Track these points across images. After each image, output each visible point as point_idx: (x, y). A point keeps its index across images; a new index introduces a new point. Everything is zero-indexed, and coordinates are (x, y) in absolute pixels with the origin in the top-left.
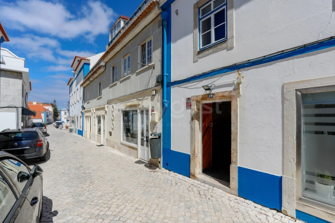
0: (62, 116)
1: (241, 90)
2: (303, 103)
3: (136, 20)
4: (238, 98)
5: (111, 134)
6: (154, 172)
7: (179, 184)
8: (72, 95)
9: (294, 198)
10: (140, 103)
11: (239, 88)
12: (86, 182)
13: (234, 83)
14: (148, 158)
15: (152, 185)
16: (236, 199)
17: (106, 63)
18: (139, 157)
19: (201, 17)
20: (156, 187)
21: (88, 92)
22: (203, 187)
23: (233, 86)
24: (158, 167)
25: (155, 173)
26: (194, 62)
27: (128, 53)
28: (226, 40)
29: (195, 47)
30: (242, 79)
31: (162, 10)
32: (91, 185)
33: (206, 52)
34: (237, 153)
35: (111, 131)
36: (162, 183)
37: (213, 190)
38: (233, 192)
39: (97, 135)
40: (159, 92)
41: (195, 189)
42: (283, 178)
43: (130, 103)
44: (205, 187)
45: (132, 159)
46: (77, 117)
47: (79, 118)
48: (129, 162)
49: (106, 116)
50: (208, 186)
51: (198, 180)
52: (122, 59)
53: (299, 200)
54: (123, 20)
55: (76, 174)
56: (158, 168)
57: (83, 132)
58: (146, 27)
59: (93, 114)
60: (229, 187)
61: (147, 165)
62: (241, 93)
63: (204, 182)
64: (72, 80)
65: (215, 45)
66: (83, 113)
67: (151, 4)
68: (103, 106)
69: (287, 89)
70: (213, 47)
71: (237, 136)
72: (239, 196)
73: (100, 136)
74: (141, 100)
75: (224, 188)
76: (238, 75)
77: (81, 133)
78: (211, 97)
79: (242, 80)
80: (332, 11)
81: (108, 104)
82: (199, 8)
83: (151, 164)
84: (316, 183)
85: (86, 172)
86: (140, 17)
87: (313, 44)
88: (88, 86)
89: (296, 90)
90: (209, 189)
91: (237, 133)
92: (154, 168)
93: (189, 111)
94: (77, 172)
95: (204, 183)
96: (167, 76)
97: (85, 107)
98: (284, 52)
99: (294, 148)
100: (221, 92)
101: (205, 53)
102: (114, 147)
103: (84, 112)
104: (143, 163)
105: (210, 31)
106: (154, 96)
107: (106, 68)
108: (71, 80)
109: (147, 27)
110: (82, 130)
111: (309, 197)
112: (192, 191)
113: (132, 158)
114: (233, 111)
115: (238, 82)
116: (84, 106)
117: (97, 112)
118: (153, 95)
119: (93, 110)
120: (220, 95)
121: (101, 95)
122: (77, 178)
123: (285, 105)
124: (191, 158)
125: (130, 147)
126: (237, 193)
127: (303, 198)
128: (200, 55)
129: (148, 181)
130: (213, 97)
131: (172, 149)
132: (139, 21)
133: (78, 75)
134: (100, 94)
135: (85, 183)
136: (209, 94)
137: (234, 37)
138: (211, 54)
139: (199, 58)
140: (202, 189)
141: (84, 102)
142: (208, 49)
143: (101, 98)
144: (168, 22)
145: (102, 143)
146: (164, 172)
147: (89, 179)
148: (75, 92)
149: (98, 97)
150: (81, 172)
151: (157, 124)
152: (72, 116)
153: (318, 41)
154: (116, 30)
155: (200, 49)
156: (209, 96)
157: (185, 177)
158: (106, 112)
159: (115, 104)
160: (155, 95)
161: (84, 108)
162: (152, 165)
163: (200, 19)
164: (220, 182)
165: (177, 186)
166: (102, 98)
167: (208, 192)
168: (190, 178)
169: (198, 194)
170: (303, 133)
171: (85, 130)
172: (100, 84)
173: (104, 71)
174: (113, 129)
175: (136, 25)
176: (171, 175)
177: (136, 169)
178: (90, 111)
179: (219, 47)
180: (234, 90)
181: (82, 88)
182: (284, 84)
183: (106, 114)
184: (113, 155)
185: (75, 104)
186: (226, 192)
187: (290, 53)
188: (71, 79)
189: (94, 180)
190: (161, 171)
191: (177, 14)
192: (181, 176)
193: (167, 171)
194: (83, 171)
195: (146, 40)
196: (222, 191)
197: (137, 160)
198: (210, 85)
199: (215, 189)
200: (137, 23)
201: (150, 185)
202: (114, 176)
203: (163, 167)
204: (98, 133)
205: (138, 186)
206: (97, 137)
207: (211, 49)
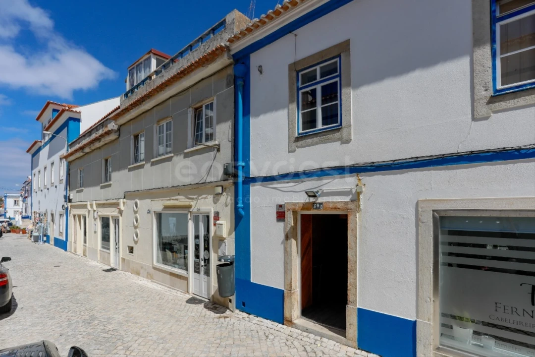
0: (7, 206)
1: (361, 202)
2: (441, 227)
3: (188, 67)
4: (358, 212)
5: (131, 250)
6: (225, 317)
7: (271, 337)
8: (39, 172)
9: (431, 347)
10: (193, 203)
11: (359, 200)
12: (116, 349)
13: (351, 191)
14: (208, 294)
15: (231, 342)
16: (356, 354)
17: (121, 126)
18: (191, 290)
19: (300, 86)
20: (238, 345)
21: (79, 171)
22: (306, 338)
23: (351, 196)
24: (228, 308)
25: (227, 320)
26: (289, 152)
27: (167, 117)
28: (340, 128)
29: (290, 129)
30: (363, 186)
31: (234, 60)
32: (129, 355)
33: (309, 140)
34: (356, 289)
35: (132, 244)
36: (245, 337)
37: (322, 342)
38: (350, 343)
39: (100, 250)
40: (227, 190)
41: (296, 343)
42: (417, 322)
43: (172, 201)
44: (310, 338)
45: (179, 295)
46: (52, 215)
47: (57, 217)
48: (176, 301)
49: (121, 219)
50: (314, 336)
51: (297, 328)
52: (155, 126)
53: (437, 350)
54: (156, 56)
55: (89, 334)
56: (228, 310)
57: (68, 243)
58: (203, 79)
59: (92, 212)
60: (345, 337)
61: (208, 306)
62: (362, 207)
63: (306, 330)
64: (39, 144)
65: (323, 133)
66: (67, 209)
67: (217, 49)
68: (115, 201)
69: (422, 208)
70: (319, 135)
71: (356, 266)
72: (359, 349)
73: (109, 253)
74: (193, 199)
75: (337, 338)
76: (357, 182)
77: (62, 244)
78: (317, 207)
79: (363, 189)
80: (471, 120)
81: (124, 198)
82: (298, 72)
83: (215, 304)
84: (455, 327)
85: (108, 329)
86: (195, 64)
87: (451, 155)
88: (77, 161)
89: (433, 211)
90: (316, 341)
91: (356, 262)
92: (222, 310)
93: (281, 224)
94: (89, 330)
95: (307, 332)
96: (243, 167)
97: (71, 198)
98: (419, 159)
99: (431, 284)
100: (333, 202)
101: (307, 140)
102: (138, 274)
103: (69, 208)
104: (200, 302)
105: (316, 109)
106: (220, 195)
107: (119, 135)
108: (36, 145)
109: (204, 81)
110: (65, 240)
111: (448, 345)
112: (294, 348)
113: (179, 292)
114: (351, 231)
115: (358, 191)
116: (69, 197)
117: (99, 209)
118: (218, 194)
119: (91, 205)
120: (331, 206)
121: (110, 180)
122: (94, 342)
123: (419, 228)
124: (286, 295)
125: (172, 274)
126: (356, 344)
127: (441, 347)
128: (300, 143)
129: (221, 335)
130: (319, 208)
131: (251, 281)
132: (192, 70)
133: (53, 137)
134: (107, 178)
135: (115, 351)
136: (314, 203)
137: (352, 126)
138: (316, 144)
139: (298, 147)
140: (305, 341)
141: (68, 189)
142: (312, 136)
143: (110, 186)
144: (244, 82)
145: (113, 265)
146: (241, 317)
147: (119, 343)
148: (45, 168)
149: (102, 183)
150: (99, 330)
151: (225, 241)
152: (38, 211)
153: (458, 153)
154: (140, 71)
155: (299, 134)
156: (313, 206)
157: (276, 324)
158: (121, 212)
159: (139, 200)
160: (222, 193)
161: (70, 201)
162: (217, 305)
163: (298, 89)
164: (330, 329)
165: (268, 340)
166: (112, 186)
167: (316, 346)
168: (283, 324)
169: (304, 351)
170: (441, 265)
171: (71, 238)
172: (106, 161)
173: (116, 139)
174: (136, 242)
175: (185, 75)
176: (254, 322)
177: (193, 314)
178: (85, 206)
179: (330, 136)
180: (352, 201)
181: (64, 163)
182: (419, 202)
183: (121, 215)
184: (142, 289)
185: (46, 190)
186: (340, 343)
187: (425, 161)
188: (36, 143)
189: (130, 344)
190: (236, 315)
191: (261, 72)
192: (268, 323)
193: (245, 315)
194: (103, 328)
195: (203, 102)
196: (335, 342)
197: (189, 296)
198: (315, 190)
199: (324, 340)
200: (189, 73)
201: (228, 343)
202: (161, 333)
203: (237, 308)
204: (103, 247)
205: (209, 347)
206: (100, 254)
207: (317, 137)
